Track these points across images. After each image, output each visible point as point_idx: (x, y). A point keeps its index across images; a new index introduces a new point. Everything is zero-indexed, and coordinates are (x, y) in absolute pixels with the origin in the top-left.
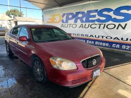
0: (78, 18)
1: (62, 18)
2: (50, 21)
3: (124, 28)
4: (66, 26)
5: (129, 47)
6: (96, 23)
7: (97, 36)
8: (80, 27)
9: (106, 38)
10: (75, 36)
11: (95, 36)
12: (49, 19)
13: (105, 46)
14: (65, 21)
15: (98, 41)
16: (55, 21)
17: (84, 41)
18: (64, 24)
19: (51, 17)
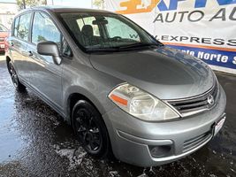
4: (170, 19)
8: (215, 17)
10: (194, 43)
12: (122, 5)
14: (168, 6)
16: (138, 7)
18: (164, 13)
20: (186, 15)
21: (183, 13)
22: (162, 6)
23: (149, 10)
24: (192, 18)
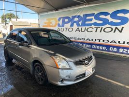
0: (75, 22)
1: (58, 22)
2: (46, 25)
3: (121, 32)
4: (62, 30)
5: (126, 50)
6: (93, 26)
7: (94, 40)
8: (76, 30)
9: (103, 41)
10: (71, 39)
11: (92, 40)
12: (45, 23)
13: (103, 50)
14: (61, 25)
15: (95, 44)
16: (51, 25)
17: (81, 44)
18: (60, 28)
19: (47, 21)
20: (67, 29)
21: (66, 28)
22: (59, 25)
23: (55, 26)
24: (70, 30)
